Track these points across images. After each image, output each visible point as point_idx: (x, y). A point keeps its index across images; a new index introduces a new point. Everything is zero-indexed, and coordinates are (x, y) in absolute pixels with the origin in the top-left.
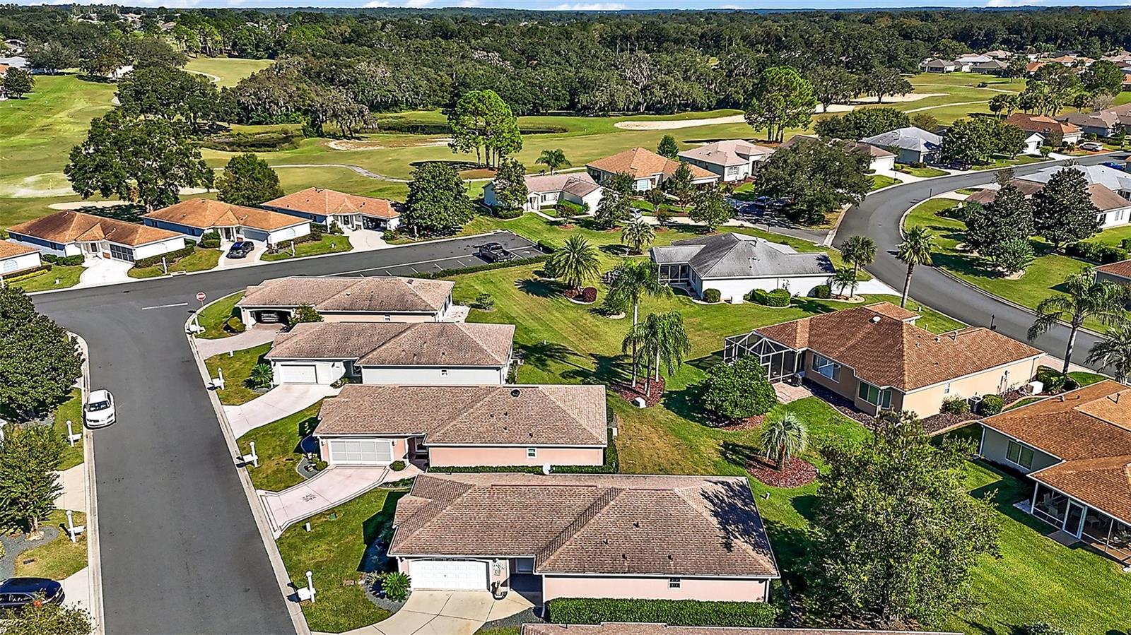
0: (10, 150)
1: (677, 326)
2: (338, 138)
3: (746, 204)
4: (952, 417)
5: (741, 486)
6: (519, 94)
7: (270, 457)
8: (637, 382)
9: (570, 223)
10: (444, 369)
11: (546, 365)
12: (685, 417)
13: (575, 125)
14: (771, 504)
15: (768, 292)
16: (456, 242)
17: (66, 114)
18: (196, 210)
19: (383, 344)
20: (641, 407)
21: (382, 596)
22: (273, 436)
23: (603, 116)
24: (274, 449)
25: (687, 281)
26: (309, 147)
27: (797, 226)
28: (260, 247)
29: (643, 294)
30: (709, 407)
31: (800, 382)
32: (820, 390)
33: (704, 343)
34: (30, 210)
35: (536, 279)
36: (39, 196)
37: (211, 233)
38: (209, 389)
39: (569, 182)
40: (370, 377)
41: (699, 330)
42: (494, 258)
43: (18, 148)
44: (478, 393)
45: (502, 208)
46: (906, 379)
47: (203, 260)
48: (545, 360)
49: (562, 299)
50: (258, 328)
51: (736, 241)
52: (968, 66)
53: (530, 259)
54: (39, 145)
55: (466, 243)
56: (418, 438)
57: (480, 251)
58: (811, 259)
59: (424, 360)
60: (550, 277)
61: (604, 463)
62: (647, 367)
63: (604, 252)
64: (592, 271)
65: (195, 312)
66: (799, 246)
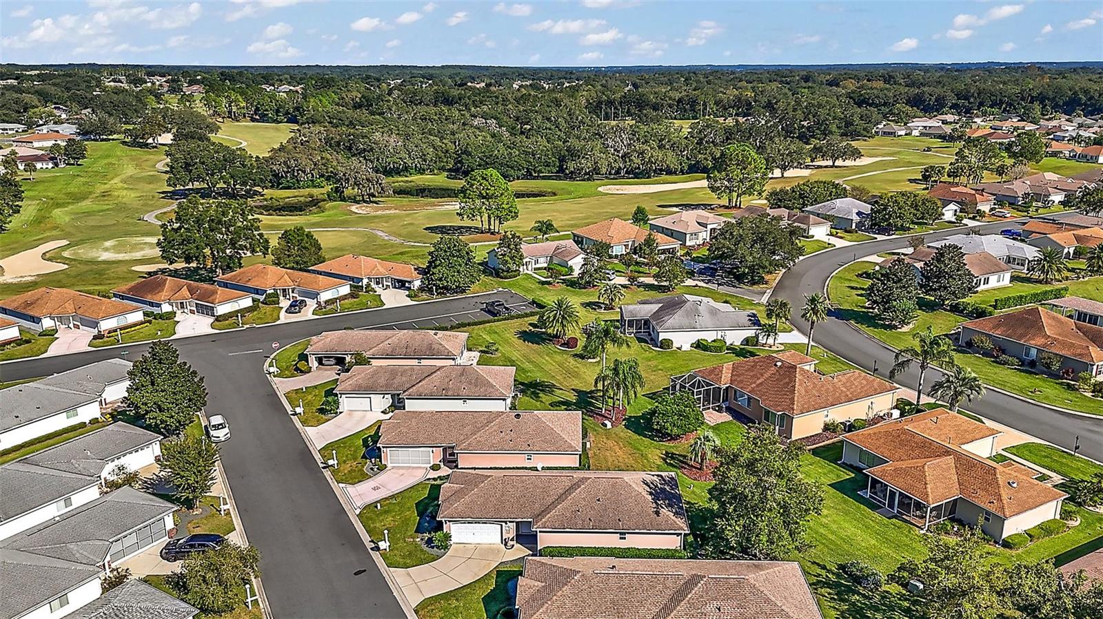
0: (81, 215)
1: (634, 368)
2: (357, 202)
3: (702, 266)
4: (829, 435)
5: (670, 478)
6: (515, 161)
7: (345, 462)
8: (605, 410)
9: (558, 283)
10: (465, 400)
11: (539, 397)
12: (639, 435)
13: (563, 189)
14: (693, 492)
15: (710, 341)
16: (467, 299)
17: (120, 180)
18: (258, 274)
19: (420, 382)
20: (608, 428)
21: (433, 547)
22: (345, 447)
23: (588, 179)
24: (347, 456)
25: (649, 332)
26: (335, 211)
27: (742, 285)
28: (311, 304)
29: (609, 346)
30: (655, 427)
31: (724, 409)
32: (738, 416)
33: (657, 380)
34: (117, 272)
35: (530, 330)
36: (120, 259)
37: (272, 293)
38: (291, 415)
39: (557, 248)
40: (411, 405)
41: (655, 371)
42: (498, 313)
43: (88, 214)
44: (492, 416)
45: (503, 270)
46: (795, 407)
47: (268, 314)
48: (538, 393)
49: (551, 346)
50: (320, 369)
51: (685, 302)
52: (918, 131)
53: (526, 314)
54: (105, 210)
55: (475, 300)
56: (449, 448)
57: (486, 307)
58: (743, 317)
59: (450, 393)
60: (541, 329)
61: (580, 465)
62: (613, 398)
63: (585, 307)
64: (574, 325)
65: (269, 357)
66: (740, 303)
